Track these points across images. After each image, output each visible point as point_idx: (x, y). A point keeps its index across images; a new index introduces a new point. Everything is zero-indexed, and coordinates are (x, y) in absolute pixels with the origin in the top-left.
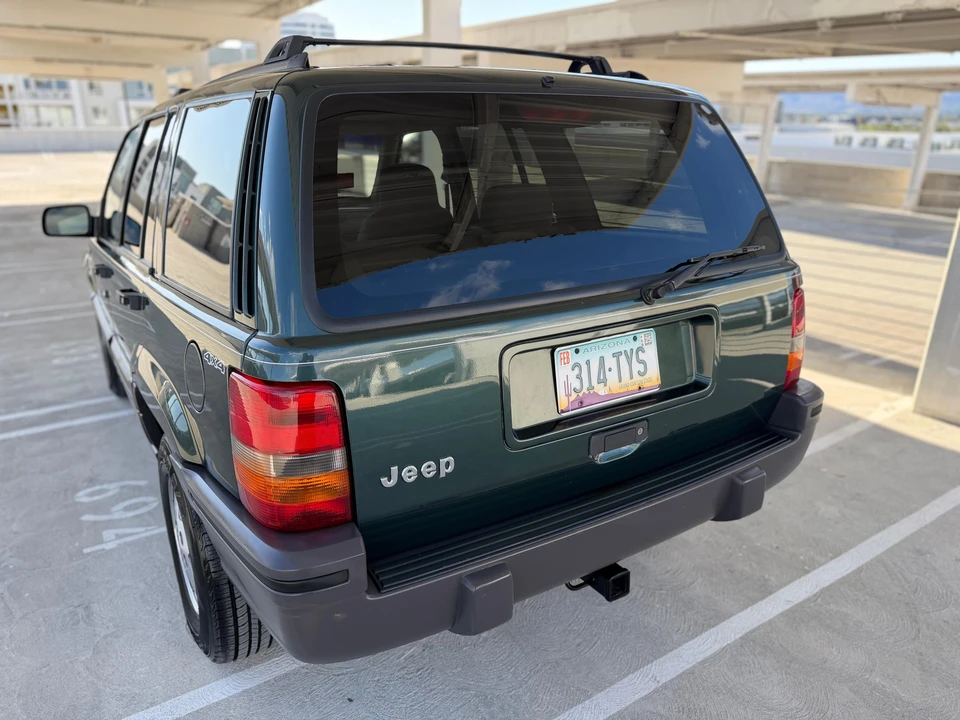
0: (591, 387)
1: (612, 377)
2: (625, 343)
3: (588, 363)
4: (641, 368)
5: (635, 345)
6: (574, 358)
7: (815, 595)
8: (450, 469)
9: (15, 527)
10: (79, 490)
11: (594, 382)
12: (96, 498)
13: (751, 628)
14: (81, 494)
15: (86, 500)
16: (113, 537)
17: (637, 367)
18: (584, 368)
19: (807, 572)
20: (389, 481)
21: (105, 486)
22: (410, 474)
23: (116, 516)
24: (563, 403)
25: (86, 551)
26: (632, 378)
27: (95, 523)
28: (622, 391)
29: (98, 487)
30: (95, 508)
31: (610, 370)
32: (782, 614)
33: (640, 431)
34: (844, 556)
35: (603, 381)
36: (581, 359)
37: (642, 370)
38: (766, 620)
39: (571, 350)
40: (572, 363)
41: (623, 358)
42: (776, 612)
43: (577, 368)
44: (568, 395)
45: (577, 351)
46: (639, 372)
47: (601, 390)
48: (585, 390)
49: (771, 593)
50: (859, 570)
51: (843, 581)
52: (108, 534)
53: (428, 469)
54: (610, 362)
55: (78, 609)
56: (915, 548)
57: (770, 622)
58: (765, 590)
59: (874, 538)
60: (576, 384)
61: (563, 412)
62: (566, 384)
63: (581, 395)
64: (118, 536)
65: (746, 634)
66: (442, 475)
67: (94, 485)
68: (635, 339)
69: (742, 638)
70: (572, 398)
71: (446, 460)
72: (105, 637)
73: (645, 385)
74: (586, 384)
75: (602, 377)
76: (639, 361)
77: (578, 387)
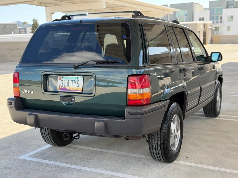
0: (65, 86)
2: (75, 78)
3: (65, 81)
4: (78, 85)
5: (77, 80)
6: (62, 79)
8: (32, 93)
22: (26, 92)
24: (58, 88)
26: (75, 87)
28: (72, 89)
31: (70, 84)
33: (73, 100)
35: (68, 86)
36: (64, 79)
37: (78, 86)
39: (61, 77)
40: (61, 80)
41: (74, 82)
43: (62, 81)
44: (60, 87)
46: (77, 86)
47: (67, 88)
53: (29, 92)
54: (70, 82)
61: (58, 90)
62: (60, 84)
68: (78, 78)
70: (60, 88)
71: (32, 91)
73: (78, 90)
74: (64, 85)
75: (68, 85)
76: (78, 84)
77: (62, 86)
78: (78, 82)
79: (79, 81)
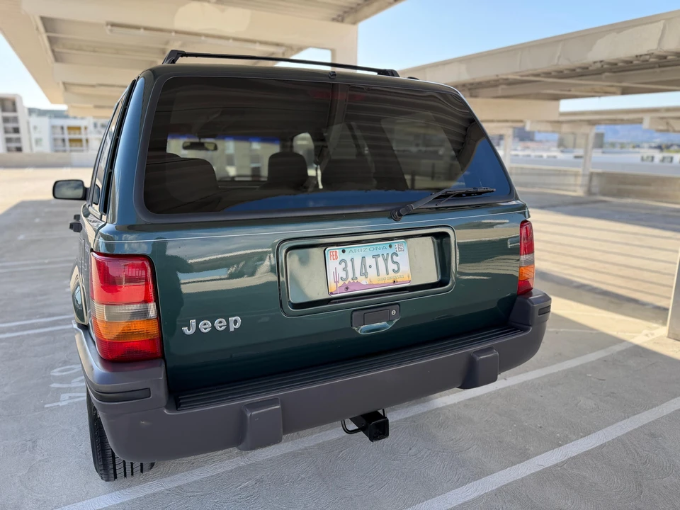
0: (354, 278)
1: (372, 272)
2: (382, 248)
3: (352, 260)
4: (395, 267)
5: (391, 251)
6: (341, 256)
7: (563, 462)
8: (238, 325)
9: (6, 389)
10: (56, 368)
11: (357, 274)
12: (64, 373)
13: (507, 482)
14: (55, 370)
15: (57, 374)
16: (67, 398)
17: (392, 266)
18: (349, 264)
19: (560, 445)
20: (189, 330)
21: (73, 366)
22: (205, 326)
23: (73, 385)
24: (333, 287)
25: (46, 406)
26: (387, 274)
27: (59, 389)
28: (380, 282)
29: (68, 367)
30: (61, 380)
31: (370, 266)
32: (533, 474)
33: (394, 313)
34: (593, 435)
35: (364, 274)
36: (347, 256)
37: (396, 269)
38: (520, 477)
39: (338, 249)
40: (339, 259)
41: (380, 260)
42: (529, 473)
43: (343, 264)
44: (337, 282)
45: (344, 251)
46: (393, 270)
47: (363, 280)
48: (350, 279)
49: (528, 459)
50: (602, 446)
51: (587, 453)
52: (65, 396)
53: (220, 324)
54: (370, 261)
55: (28, 442)
56: (650, 432)
57: (522, 479)
58: (524, 456)
59: (619, 424)
60: (343, 274)
61: (332, 293)
62: (335, 273)
63: (347, 282)
64: (70, 398)
65: (501, 487)
66: (232, 329)
67: (66, 365)
68: (390, 246)
69: (497, 489)
70: (339, 285)
71: (234, 318)
72: (40, 461)
73: (399, 280)
74: (351, 275)
75: (364, 272)
76: (394, 262)
77: (344, 277)
78: (394, 257)
79: (397, 255)
